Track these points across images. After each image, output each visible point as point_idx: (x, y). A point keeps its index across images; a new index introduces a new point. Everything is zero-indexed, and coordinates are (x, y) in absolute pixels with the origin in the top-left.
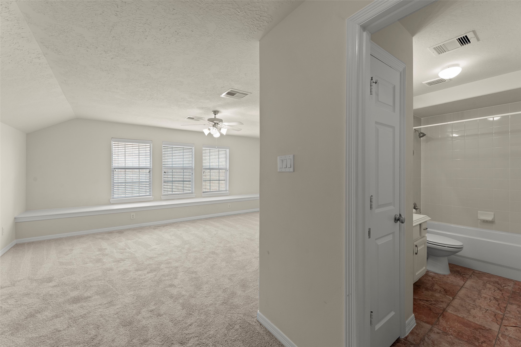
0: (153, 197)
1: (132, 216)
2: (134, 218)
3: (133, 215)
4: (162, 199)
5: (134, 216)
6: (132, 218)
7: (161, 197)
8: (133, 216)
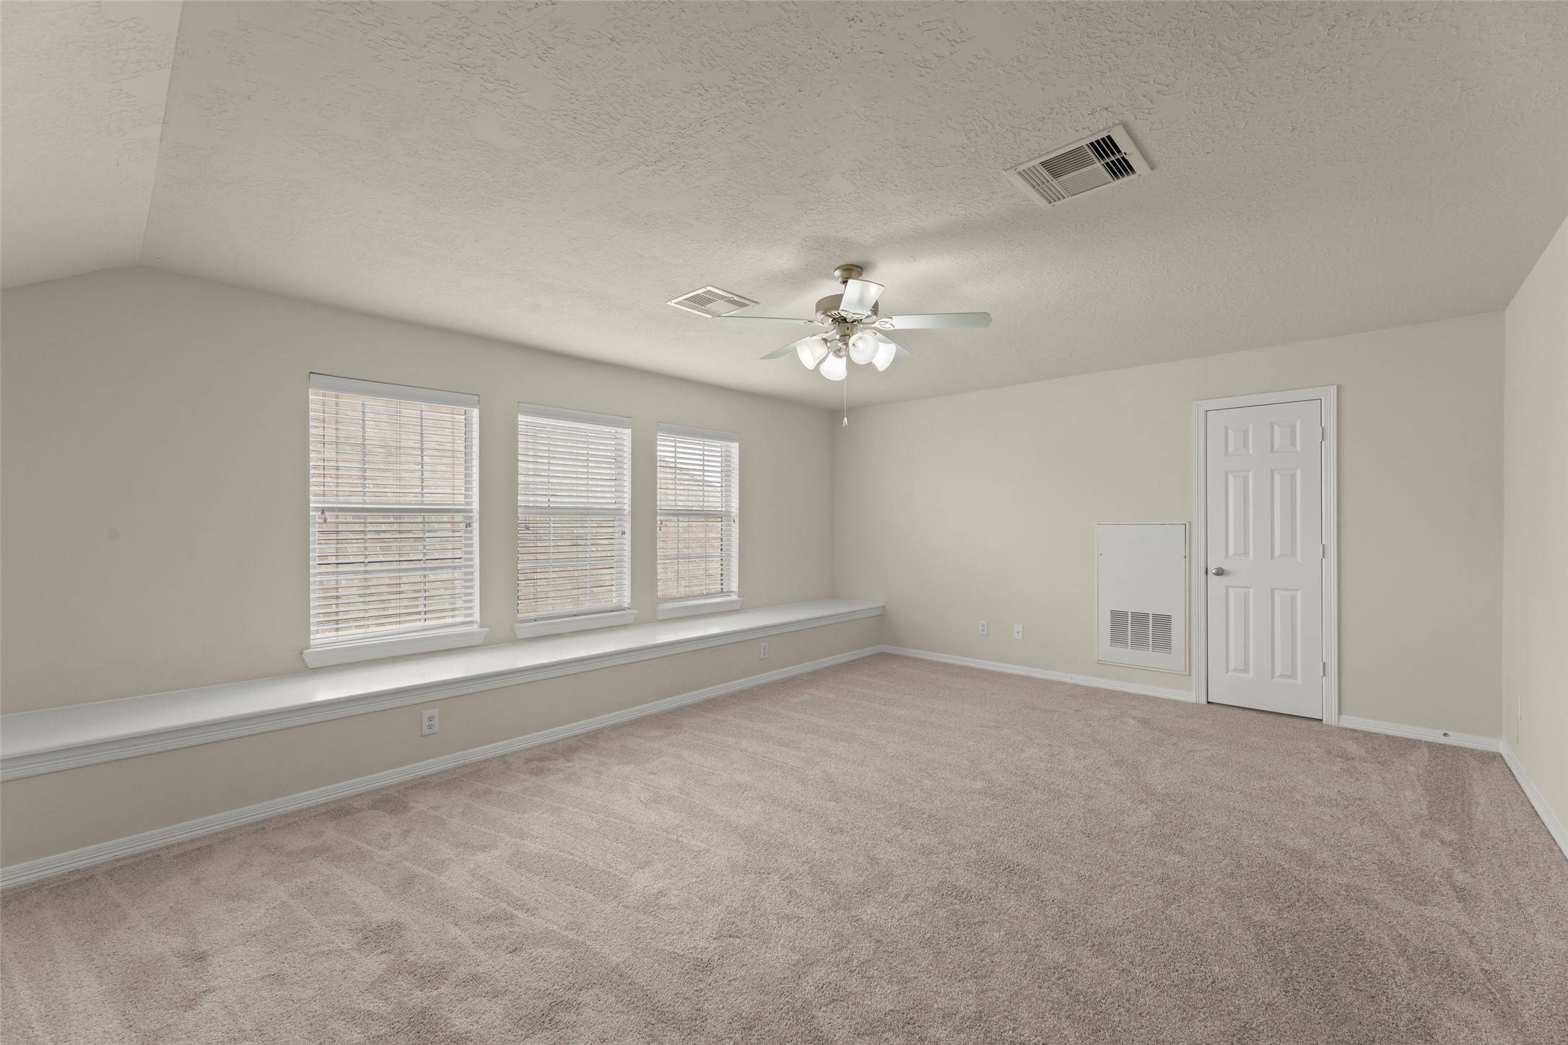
0: (483, 629)
1: (426, 723)
2: (436, 729)
3: (431, 719)
4: (519, 638)
5: (436, 722)
6: (426, 731)
7: (513, 630)
8: (432, 722)
